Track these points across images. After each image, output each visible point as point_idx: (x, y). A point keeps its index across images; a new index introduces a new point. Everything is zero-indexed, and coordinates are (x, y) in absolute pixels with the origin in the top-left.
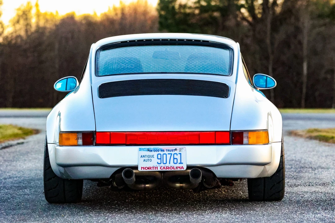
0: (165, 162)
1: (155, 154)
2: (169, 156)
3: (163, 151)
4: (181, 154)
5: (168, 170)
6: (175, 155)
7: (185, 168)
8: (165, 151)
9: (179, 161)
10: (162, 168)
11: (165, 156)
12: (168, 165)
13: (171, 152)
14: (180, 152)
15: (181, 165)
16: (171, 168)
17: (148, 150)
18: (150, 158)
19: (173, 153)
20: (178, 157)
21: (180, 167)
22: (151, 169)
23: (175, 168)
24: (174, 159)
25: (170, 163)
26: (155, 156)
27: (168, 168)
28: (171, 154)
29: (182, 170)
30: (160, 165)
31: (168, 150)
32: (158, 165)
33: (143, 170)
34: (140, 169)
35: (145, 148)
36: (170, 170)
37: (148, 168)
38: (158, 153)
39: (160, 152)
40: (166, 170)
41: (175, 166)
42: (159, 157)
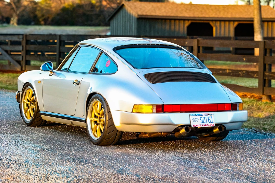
0: (204, 122)
1: (199, 117)
2: (206, 118)
3: (202, 115)
4: (211, 117)
5: (206, 126)
6: (209, 118)
7: (215, 125)
8: (204, 115)
9: (211, 121)
10: (203, 125)
11: (204, 118)
12: (206, 123)
13: (207, 116)
14: (211, 116)
15: (212, 124)
16: (208, 125)
17: (195, 115)
18: (196, 120)
19: (208, 116)
20: (210, 119)
21: (212, 125)
22: (198, 126)
23: (210, 125)
24: (209, 120)
25: (207, 123)
26: (199, 119)
27: (206, 125)
28: (207, 117)
29: (213, 126)
30: (202, 124)
31: (205, 115)
32: (201, 124)
33: (194, 127)
34: (192, 126)
35: (193, 114)
36: (207, 126)
37: (197, 126)
38: (200, 117)
39: (201, 116)
40: (205, 127)
41: (210, 124)
42: (201, 119)
